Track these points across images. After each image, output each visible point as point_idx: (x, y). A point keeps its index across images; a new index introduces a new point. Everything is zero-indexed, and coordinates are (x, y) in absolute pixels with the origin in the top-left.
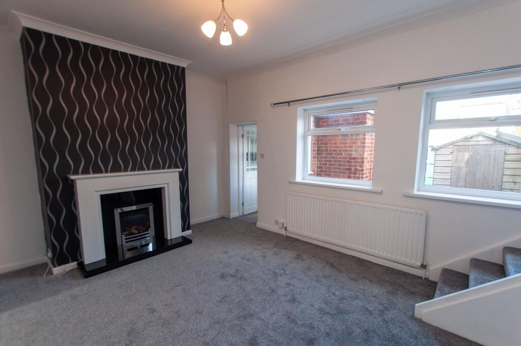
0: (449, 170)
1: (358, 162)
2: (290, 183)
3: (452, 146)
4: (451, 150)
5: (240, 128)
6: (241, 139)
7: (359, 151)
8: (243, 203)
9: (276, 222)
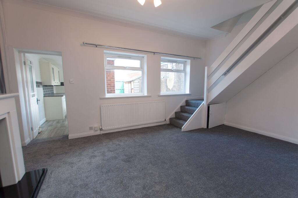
0: (138, 89)
1: (112, 86)
2: (101, 99)
3: (138, 79)
4: (138, 81)
5: (22, 54)
6: (23, 66)
7: (112, 80)
8: (32, 128)
9: (91, 128)
